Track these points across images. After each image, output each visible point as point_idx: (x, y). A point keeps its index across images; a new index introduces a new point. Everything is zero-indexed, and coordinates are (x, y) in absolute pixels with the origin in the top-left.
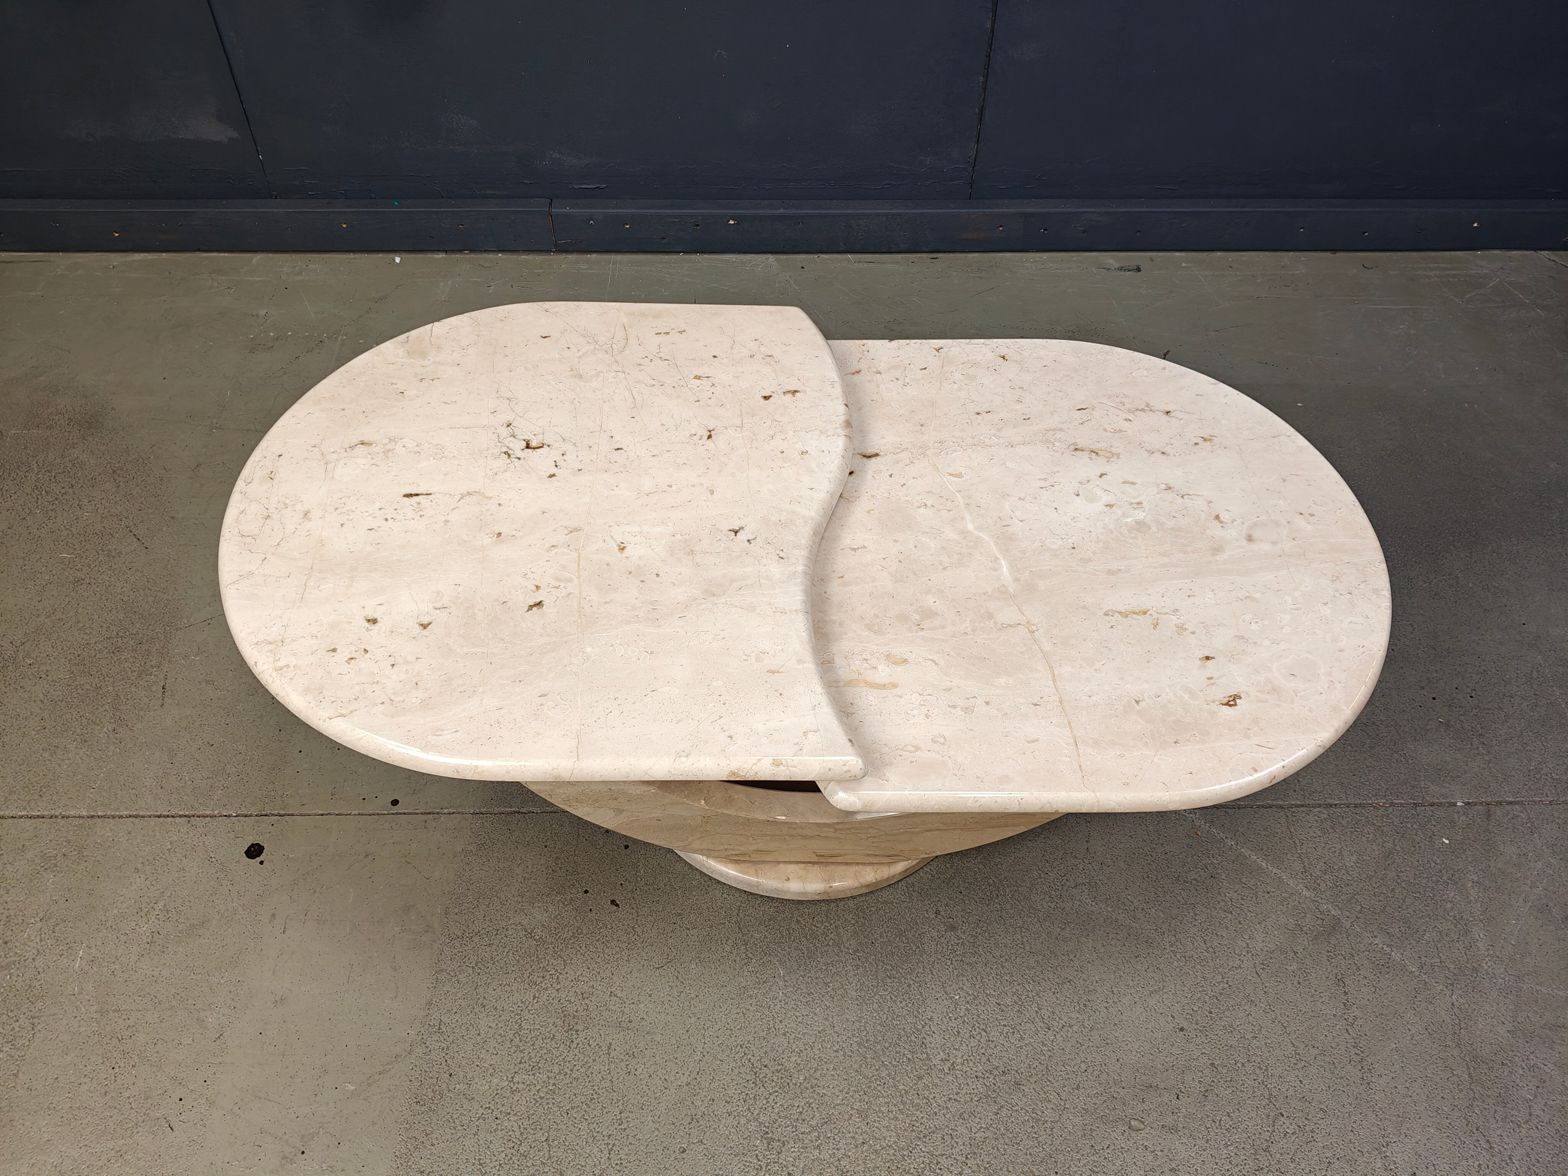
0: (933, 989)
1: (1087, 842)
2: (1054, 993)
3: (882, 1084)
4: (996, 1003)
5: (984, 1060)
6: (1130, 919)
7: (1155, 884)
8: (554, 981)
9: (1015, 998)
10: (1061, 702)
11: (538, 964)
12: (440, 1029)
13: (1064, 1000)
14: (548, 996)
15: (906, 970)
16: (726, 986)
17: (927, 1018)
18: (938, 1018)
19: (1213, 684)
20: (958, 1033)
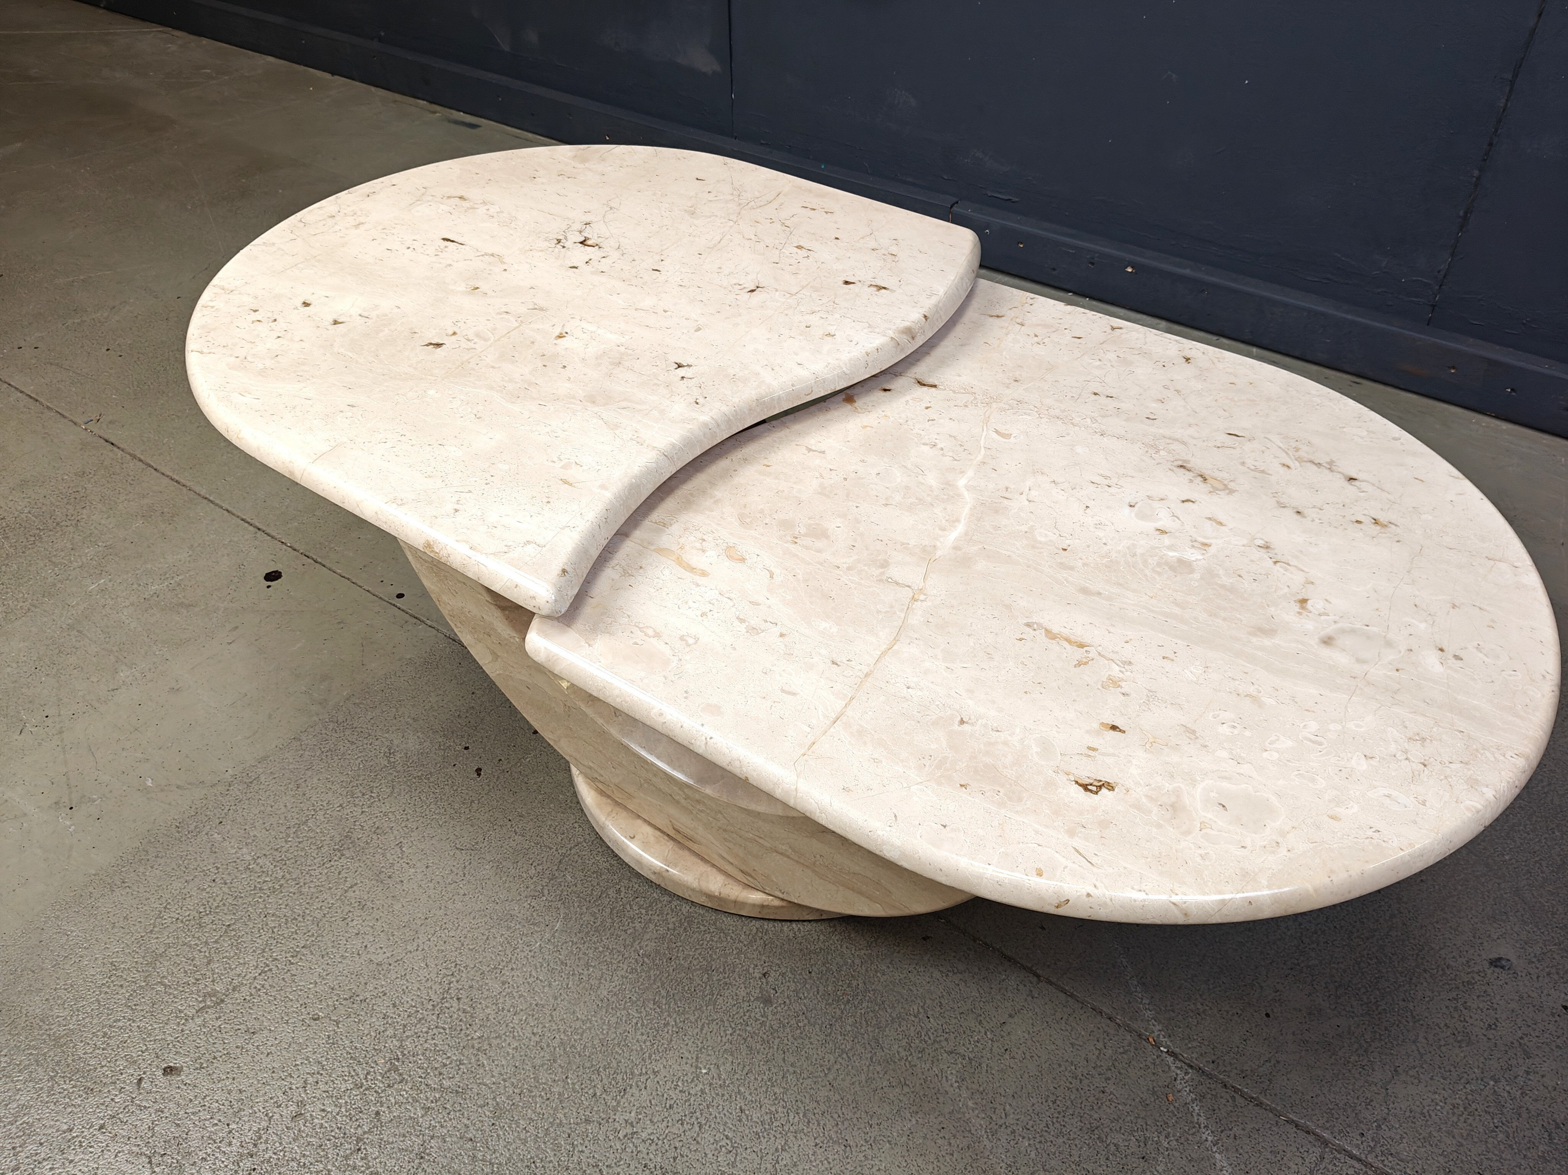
0: (687, 1045)
1: (1010, 1016)
2: (816, 1145)
3: (545, 1098)
4: (741, 1108)
5: (671, 1154)
6: (986, 1132)
7: (1056, 1115)
8: (368, 803)
9: (767, 1118)
10: (867, 675)
11: (371, 781)
13: (821, 1161)
14: (351, 812)
15: (678, 1007)
16: (497, 903)
17: (653, 1069)
18: (665, 1077)
20: (671, 1107)
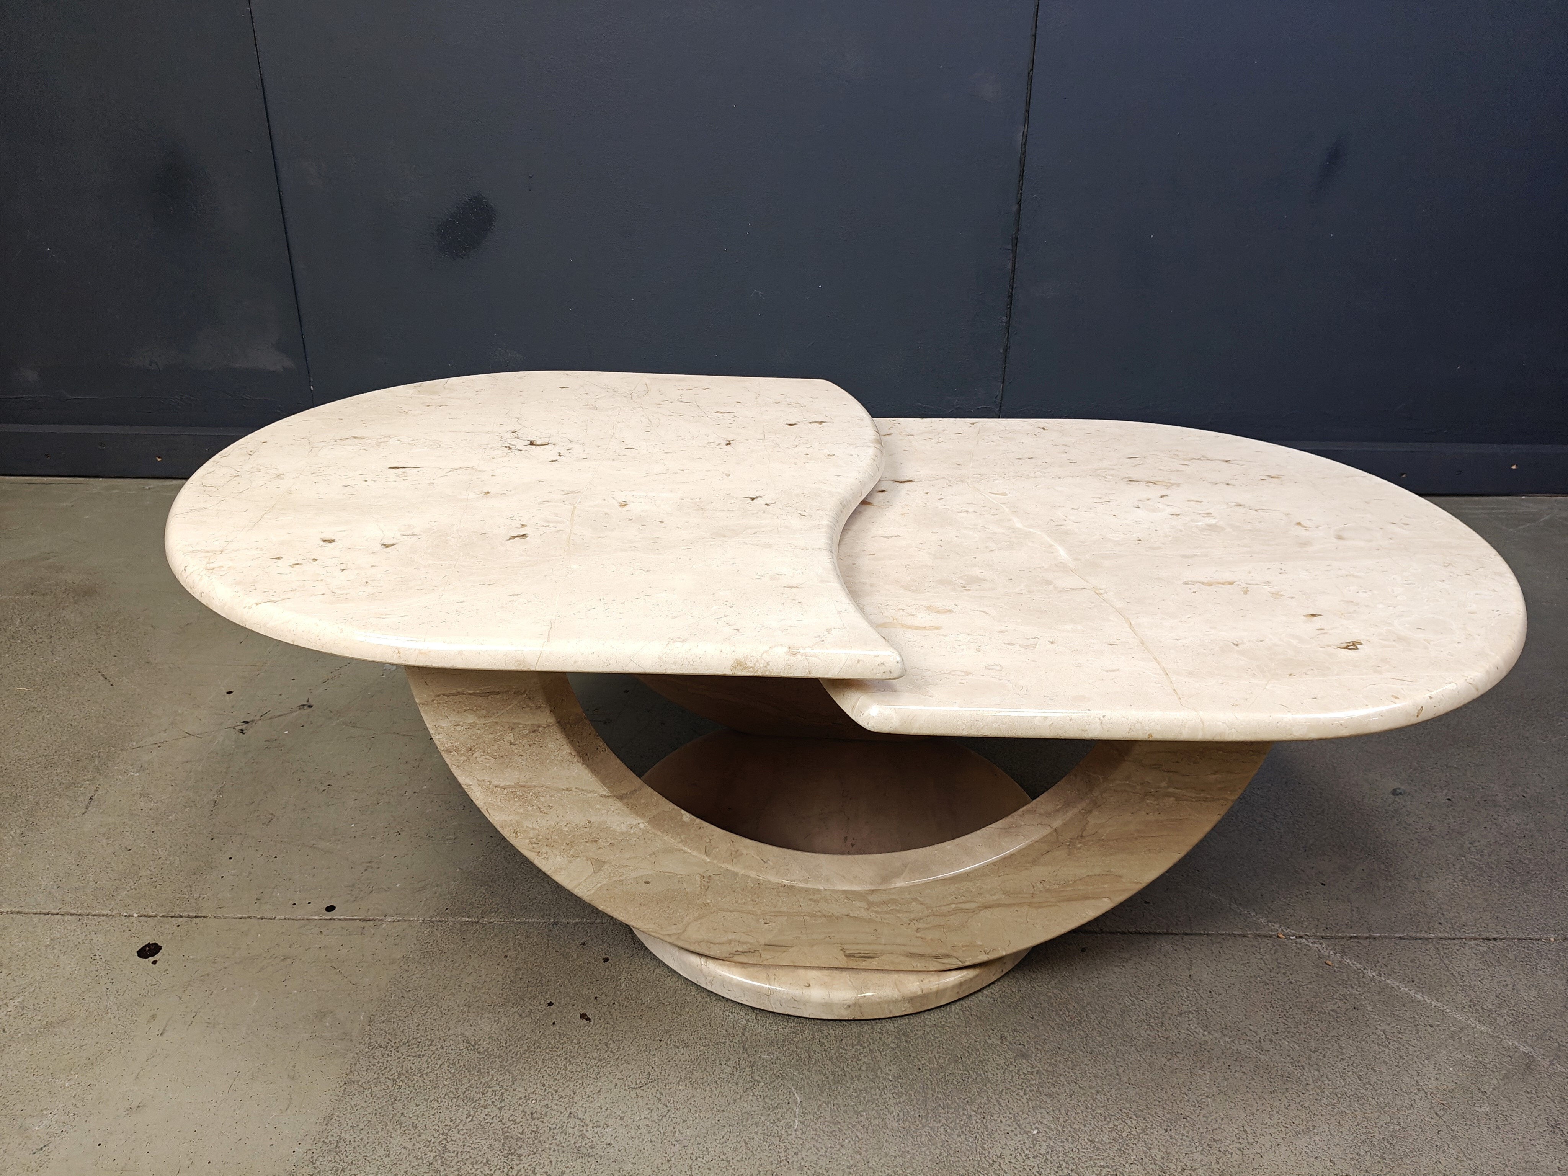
1: (1189, 969)
6: (1256, 1051)
7: (1283, 1014)
8: (497, 1098)
10: (1143, 643)
11: (479, 1078)
12: (337, 1147)
14: (486, 1115)
15: (964, 1099)
16: (724, 1111)
18: (1011, 1155)
19: (1325, 633)
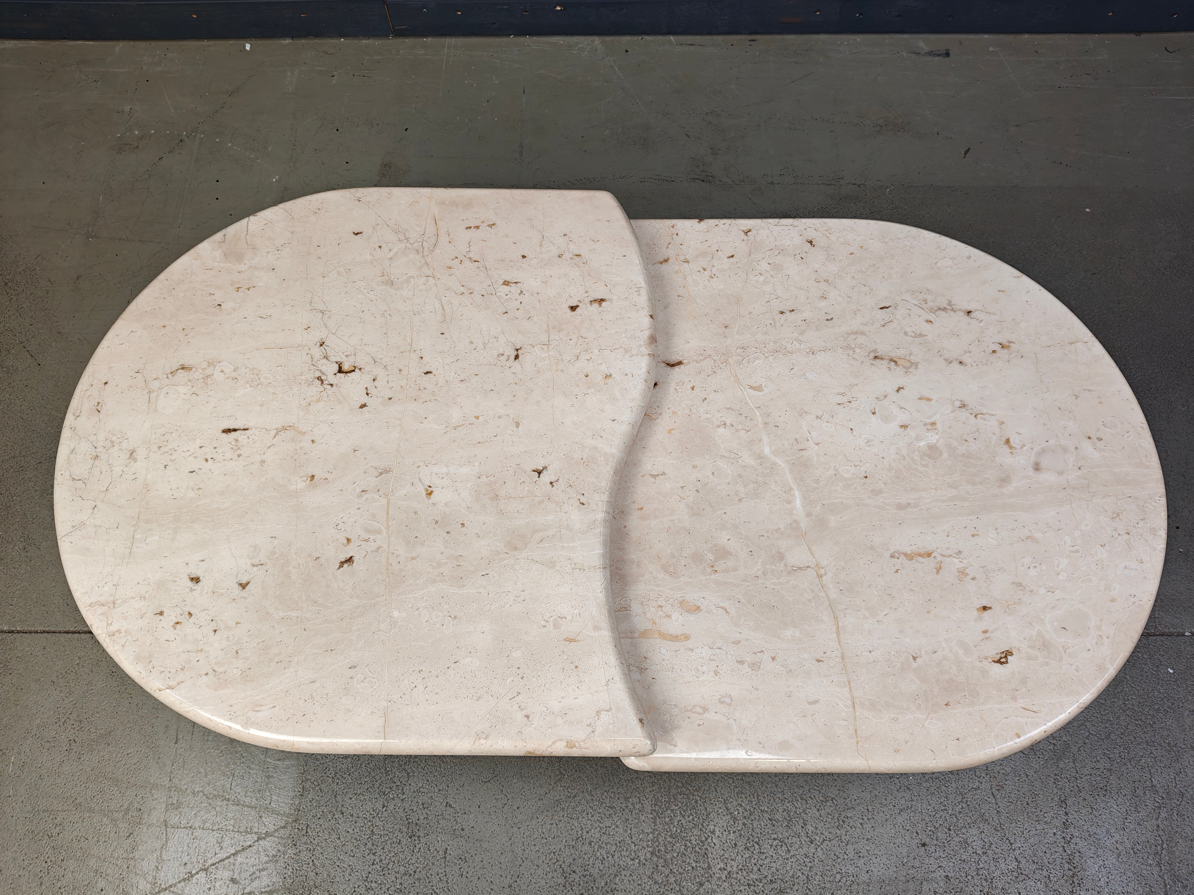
2: (818, 811)
4: (769, 818)
5: (755, 869)
8: (400, 791)
9: (785, 814)
10: (843, 658)
11: (387, 776)
14: (395, 805)
18: (719, 831)
19: (987, 638)
20: (736, 844)
